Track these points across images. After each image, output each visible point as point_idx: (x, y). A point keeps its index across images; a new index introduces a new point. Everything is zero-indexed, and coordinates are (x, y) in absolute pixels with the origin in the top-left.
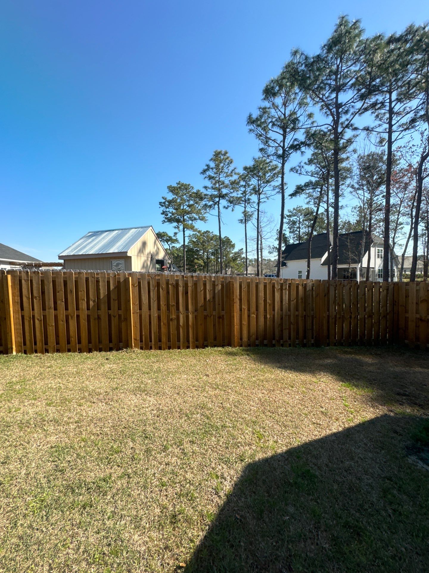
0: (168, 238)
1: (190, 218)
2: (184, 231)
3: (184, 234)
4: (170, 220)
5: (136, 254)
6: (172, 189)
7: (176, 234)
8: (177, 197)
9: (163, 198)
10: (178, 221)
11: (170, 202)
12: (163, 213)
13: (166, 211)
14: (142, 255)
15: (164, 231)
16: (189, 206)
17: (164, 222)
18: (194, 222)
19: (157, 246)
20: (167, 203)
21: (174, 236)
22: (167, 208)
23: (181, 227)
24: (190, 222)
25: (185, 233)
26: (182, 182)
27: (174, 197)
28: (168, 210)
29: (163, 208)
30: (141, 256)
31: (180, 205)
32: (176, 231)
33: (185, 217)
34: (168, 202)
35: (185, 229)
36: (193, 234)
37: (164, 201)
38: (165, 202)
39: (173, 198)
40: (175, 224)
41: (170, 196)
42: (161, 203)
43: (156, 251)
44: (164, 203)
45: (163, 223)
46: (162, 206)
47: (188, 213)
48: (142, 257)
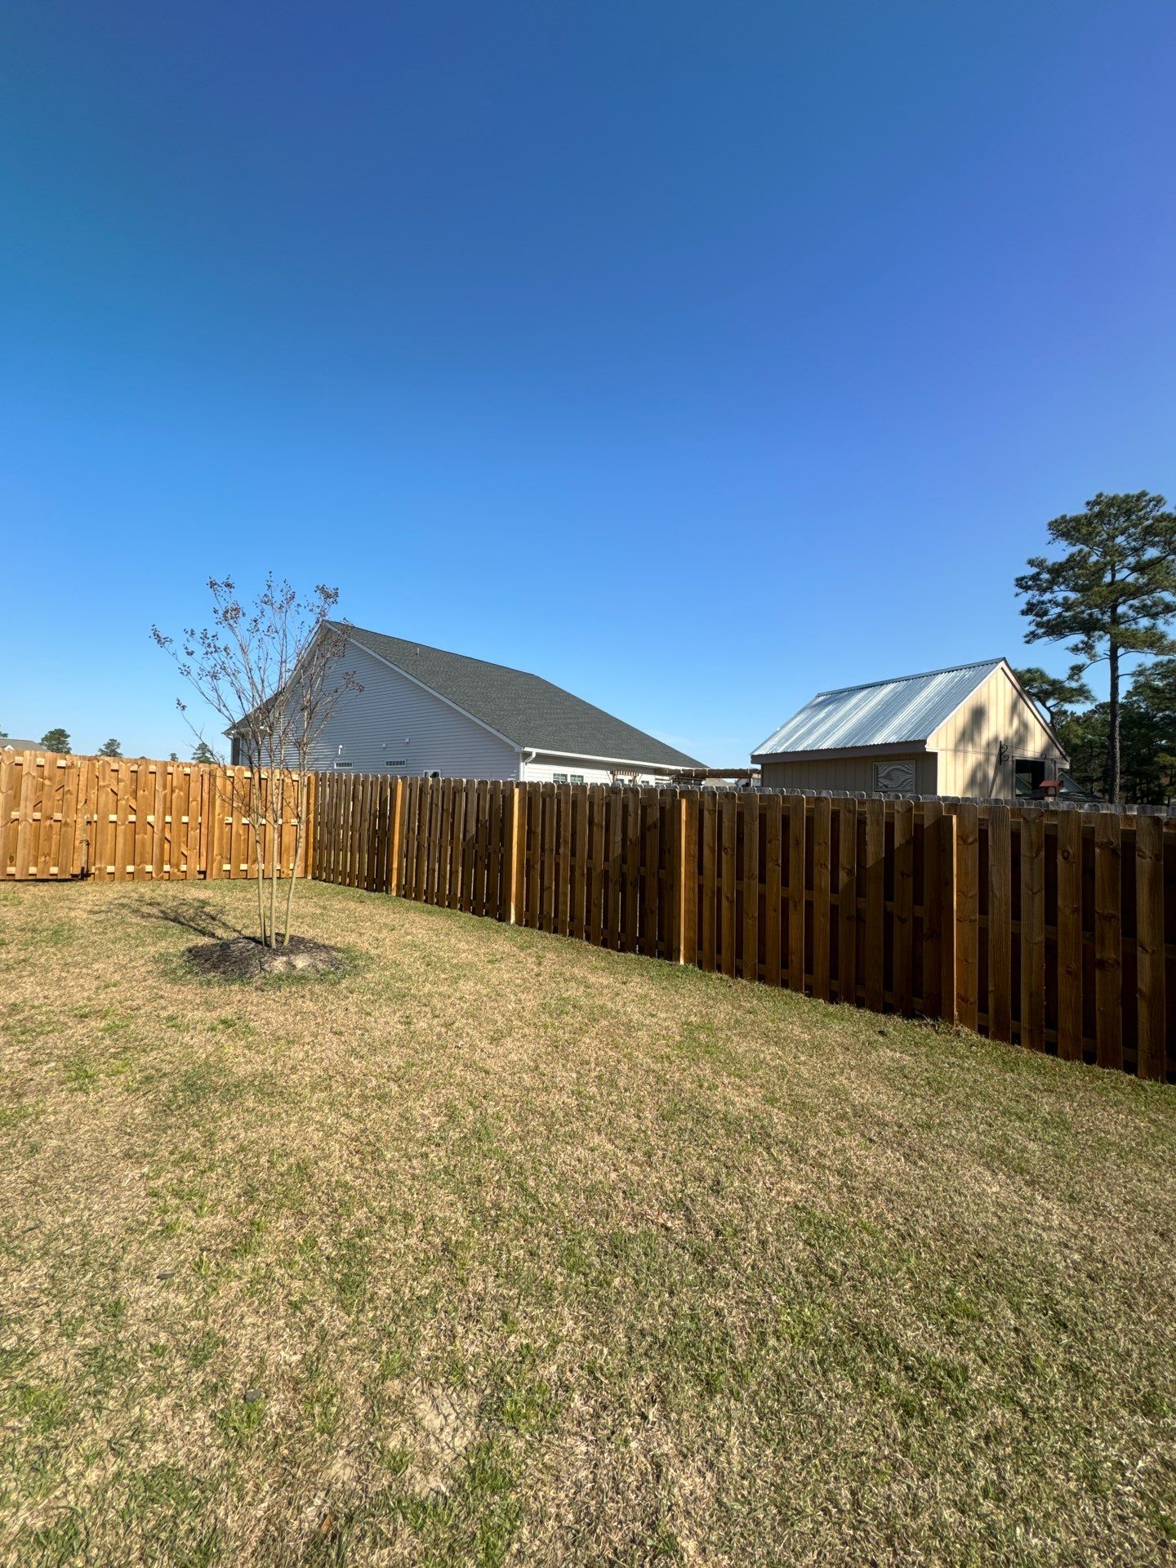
0: (1045, 686)
1: (1145, 611)
2: (1114, 658)
3: (1114, 668)
4: (1056, 629)
5: (951, 745)
6: (1065, 529)
7: (1077, 670)
8: (1086, 549)
9: (1031, 563)
10: (1088, 627)
11: (1057, 571)
12: (1030, 609)
13: (1043, 603)
14: (970, 748)
15: (1033, 666)
16: (1139, 568)
17: (1032, 637)
18: (1160, 623)
19: (1020, 717)
20: (1045, 576)
21: (1071, 677)
22: (1043, 591)
23: (1103, 646)
24: (1145, 622)
25: (1120, 662)
26: (1110, 492)
27: (1075, 549)
28: (1047, 596)
29: (1027, 596)
30: (965, 752)
31: (1099, 570)
32: (1082, 658)
33: (1121, 609)
34: (1049, 571)
35: (1121, 651)
36: (1156, 665)
37: (1035, 570)
38: (1038, 574)
39: (1072, 556)
40: (1077, 638)
41: (1059, 552)
42: (1023, 578)
43: (1017, 732)
44: (1035, 577)
45: (1028, 642)
46: (1027, 588)
47: (1135, 592)
48: (969, 755)
